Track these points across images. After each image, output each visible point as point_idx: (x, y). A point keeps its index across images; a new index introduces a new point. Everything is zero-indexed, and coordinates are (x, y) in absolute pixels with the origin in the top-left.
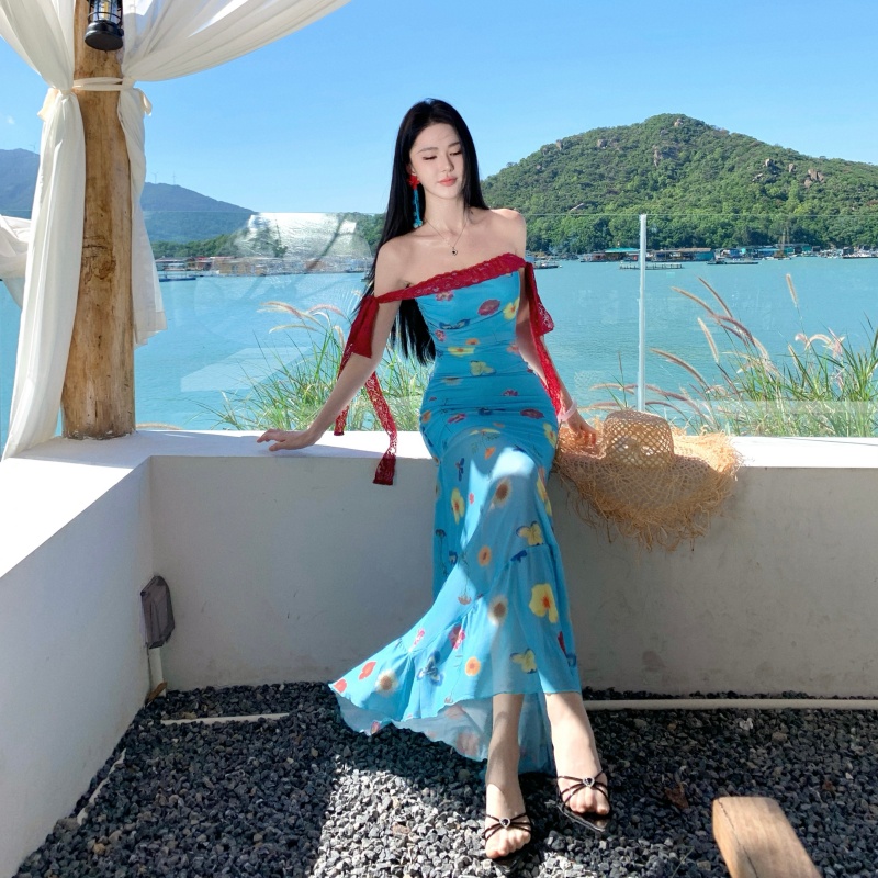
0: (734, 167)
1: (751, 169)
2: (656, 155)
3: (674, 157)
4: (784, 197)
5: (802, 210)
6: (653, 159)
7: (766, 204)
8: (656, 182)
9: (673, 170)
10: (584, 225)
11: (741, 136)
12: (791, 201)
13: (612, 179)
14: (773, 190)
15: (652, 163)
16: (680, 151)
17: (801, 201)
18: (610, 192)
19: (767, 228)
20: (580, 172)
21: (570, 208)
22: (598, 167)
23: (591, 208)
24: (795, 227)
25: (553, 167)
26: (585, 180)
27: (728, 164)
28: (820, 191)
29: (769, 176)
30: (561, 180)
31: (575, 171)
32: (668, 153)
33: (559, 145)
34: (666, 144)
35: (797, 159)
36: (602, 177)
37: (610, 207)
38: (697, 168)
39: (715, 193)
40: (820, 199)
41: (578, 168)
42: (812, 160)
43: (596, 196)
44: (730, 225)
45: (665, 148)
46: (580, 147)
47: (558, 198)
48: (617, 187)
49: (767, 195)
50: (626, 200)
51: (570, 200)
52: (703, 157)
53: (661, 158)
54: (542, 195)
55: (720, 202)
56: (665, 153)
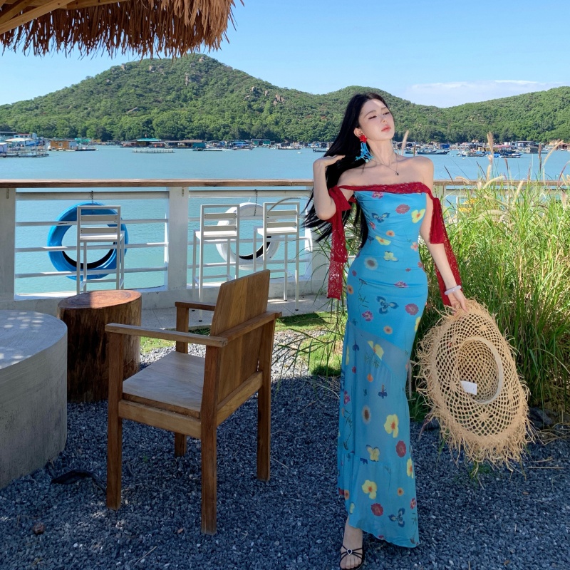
0: (233, 90)
1: (243, 92)
2: (187, 79)
3: (198, 82)
4: (261, 110)
5: (271, 119)
6: (184, 82)
7: (250, 114)
8: (186, 97)
9: (197, 90)
10: (136, 122)
11: (239, 72)
12: (265, 113)
13: (158, 92)
14: (255, 106)
15: (185, 84)
16: (202, 77)
17: (271, 113)
18: (156, 101)
19: (250, 128)
20: (137, 86)
21: (128, 110)
22: (149, 84)
23: (142, 111)
24: (266, 129)
25: (118, 81)
26: (139, 91)
27: (231, 88)
28: (281, 108)
29: (253, 97)
30: (123, 90)
31: (133, 85)
32: (195, 79)
33: (123, 68)
34: (193, 72)
35: (270, 88)
36: (151, 90)
37: (156, 110)
38: (212, 89)
39: (222, 106)
40: (281, 113)
41: (135, 84)
42: (279, 89)
43: (146, 103)
44: (228, 126)
45: (193, 75)
46: (138, 69)
47: (120, 103)
48: (160, 98)
49: (252, 109)
50: (166, 107)
51: (128, 105)
52: (216, 83)
53: (190, 81)
54: (109, 100)
55: (224, 112)
56: (192, 78)
